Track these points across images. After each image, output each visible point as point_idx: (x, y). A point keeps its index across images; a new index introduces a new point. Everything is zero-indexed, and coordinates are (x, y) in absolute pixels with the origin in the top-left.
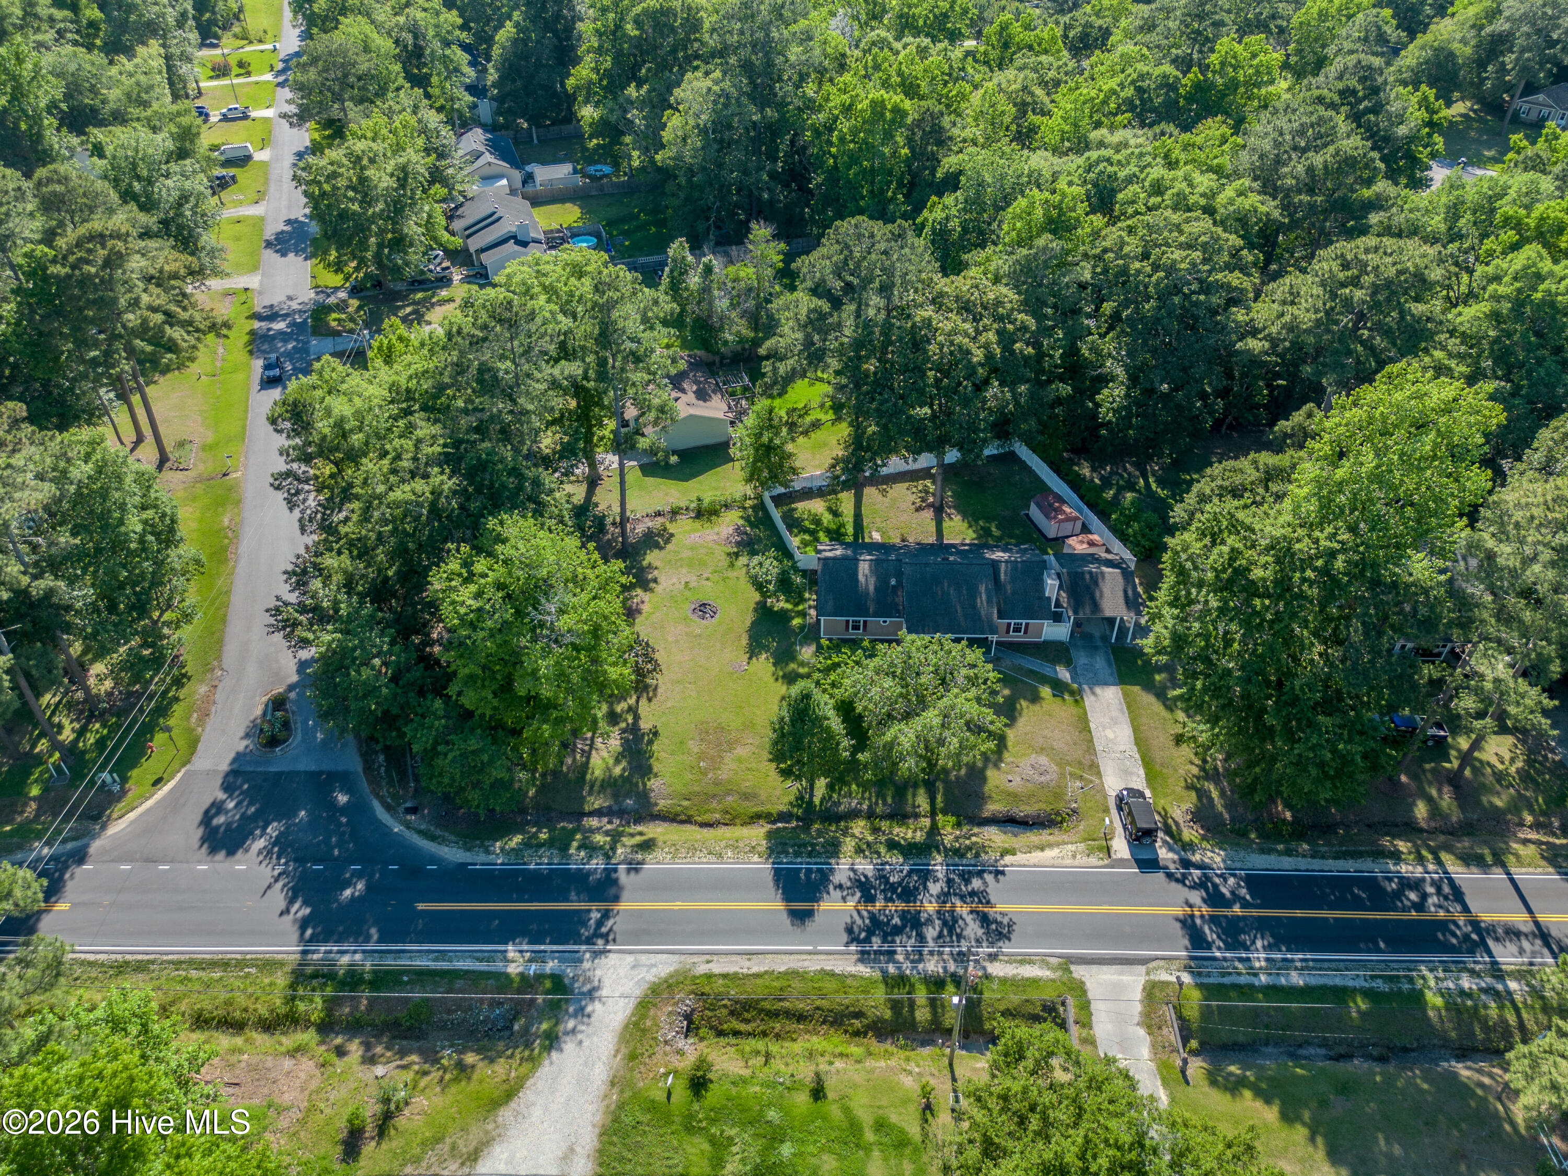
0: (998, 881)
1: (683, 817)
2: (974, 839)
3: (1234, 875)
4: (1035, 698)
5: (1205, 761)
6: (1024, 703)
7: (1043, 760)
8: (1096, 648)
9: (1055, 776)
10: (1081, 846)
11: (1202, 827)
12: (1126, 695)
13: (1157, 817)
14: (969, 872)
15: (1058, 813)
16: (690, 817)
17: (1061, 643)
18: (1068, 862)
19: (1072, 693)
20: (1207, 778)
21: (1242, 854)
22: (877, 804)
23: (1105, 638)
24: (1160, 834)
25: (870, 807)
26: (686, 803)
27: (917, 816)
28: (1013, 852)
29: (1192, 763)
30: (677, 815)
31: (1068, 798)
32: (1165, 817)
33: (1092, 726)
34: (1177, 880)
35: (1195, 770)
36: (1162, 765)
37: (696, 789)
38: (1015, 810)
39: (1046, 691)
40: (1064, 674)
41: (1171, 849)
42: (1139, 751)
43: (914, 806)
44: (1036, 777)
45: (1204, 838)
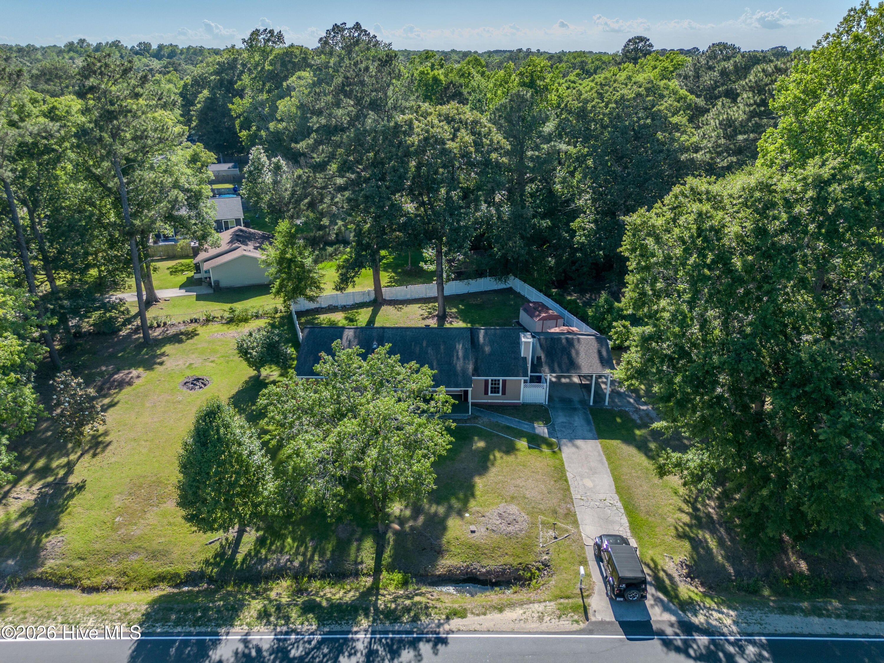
0: (436, 653)
1: (68, 581)
2: (417, 599)
3: (754, 643)
4: (510, 449)
5: (696, 509)
6: (498, 455)
7: (513, 509)
8: (575, 409)
9: (525, 526)
10: (552, 606)
11: (702, 584)
12: (605, 449)
13: (646, 570)
14: (401, 641)
15: (527, 568)
16: (77, 580)
17: (541, 406)
18: (533, 625)
19: (550, 445)
20: (700, 526)
21: (758, 615)
22: (311, 560)
23: (584, 402)
24: (651, 590)
25: (302, 564)
26: (78, 563)
27: (357, 574)
28: (461, 614)
29: (681, 510)
30: (63, 578)
31: (538, 550)
32: (655, 570)
33: (569, 475)
34: (678, 650)
35: (686, 519)
36: (647, 513)
37: (97, 546)
38: (476, 565)
39: (522, 444)
40: (542, 430)
41: (666, 609)
42: (621, 499)
43: (356, 563)
44: (503, 527)
45: (705, 594)
